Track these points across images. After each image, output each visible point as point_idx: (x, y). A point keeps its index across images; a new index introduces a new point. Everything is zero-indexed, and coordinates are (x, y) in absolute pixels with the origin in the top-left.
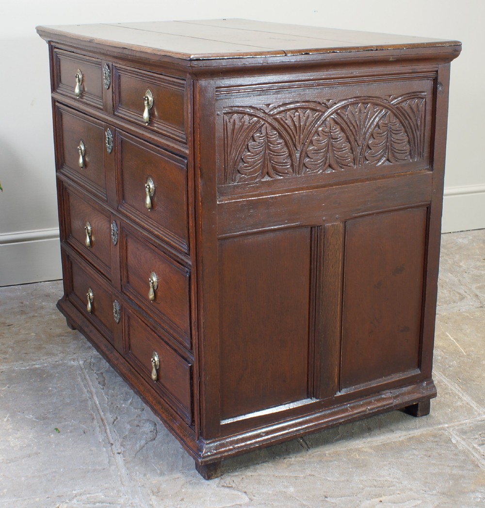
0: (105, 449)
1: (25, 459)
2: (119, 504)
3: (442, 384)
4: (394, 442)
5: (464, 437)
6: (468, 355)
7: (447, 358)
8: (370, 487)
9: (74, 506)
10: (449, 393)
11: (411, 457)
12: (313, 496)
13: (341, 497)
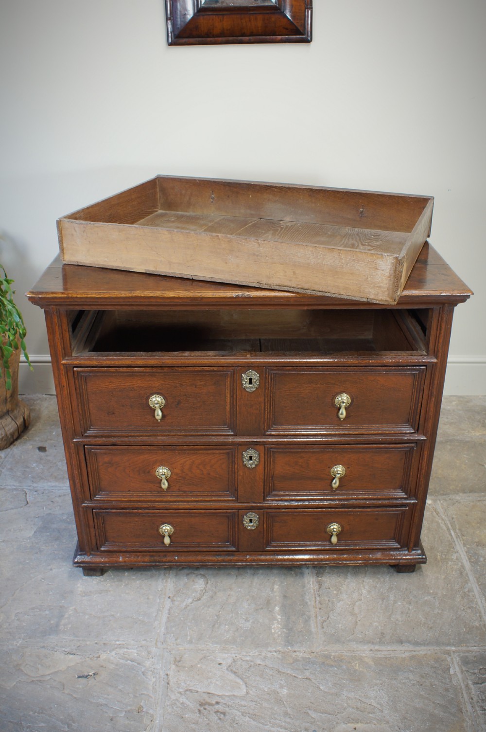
0: (158, 601)
1: (97, 595)
2: (144, 666)
3: (471, 594)
4: (397, 658)
5: (464, 668)
8: (353, 708)
9: (112, 658)
10: (473, 607)
11: (404, 681)
12: (299, 705)
13: (322, 713)
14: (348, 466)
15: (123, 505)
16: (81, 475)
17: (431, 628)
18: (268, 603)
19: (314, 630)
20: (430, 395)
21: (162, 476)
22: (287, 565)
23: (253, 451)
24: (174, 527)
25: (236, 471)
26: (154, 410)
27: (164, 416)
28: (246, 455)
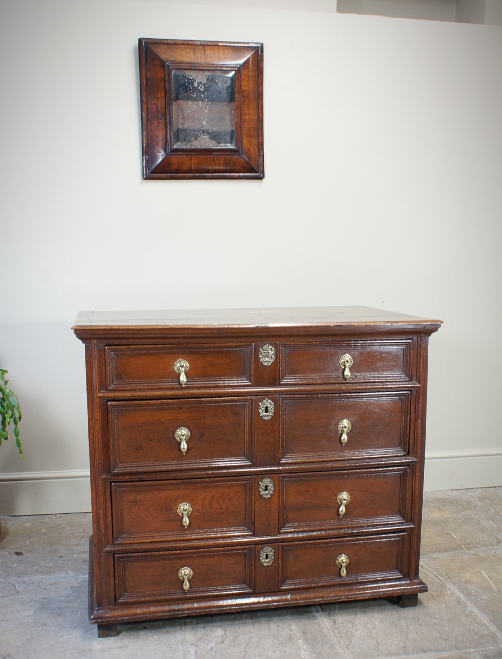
1: (117, 650)
3: (473, 614)
6: (499, 591)
7: (479, 592)
10: (478, 622)
14: (352, 493)
15: (145, 547)
16: (105, 516)
17: (447, 639)
18: (290, 638)
19: (341, 652)
20: (416, 419)
21: (184, 512)
22: (302, 603)
23: (269, 480)
24: (193, 570)
25: (253, 502)
26: (180, 443)
27: (188, 449)
28: (262, 485)
